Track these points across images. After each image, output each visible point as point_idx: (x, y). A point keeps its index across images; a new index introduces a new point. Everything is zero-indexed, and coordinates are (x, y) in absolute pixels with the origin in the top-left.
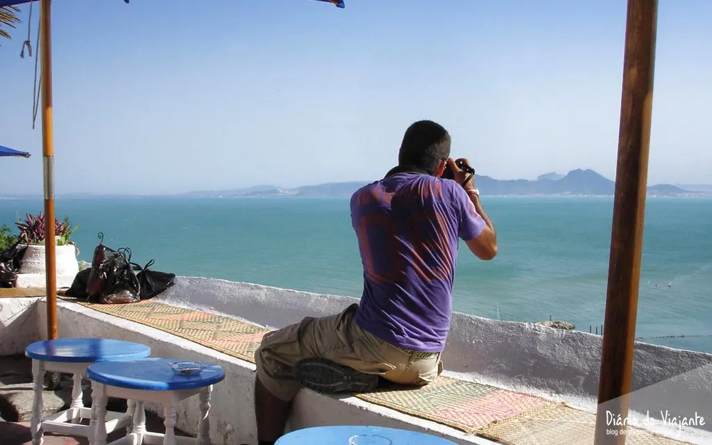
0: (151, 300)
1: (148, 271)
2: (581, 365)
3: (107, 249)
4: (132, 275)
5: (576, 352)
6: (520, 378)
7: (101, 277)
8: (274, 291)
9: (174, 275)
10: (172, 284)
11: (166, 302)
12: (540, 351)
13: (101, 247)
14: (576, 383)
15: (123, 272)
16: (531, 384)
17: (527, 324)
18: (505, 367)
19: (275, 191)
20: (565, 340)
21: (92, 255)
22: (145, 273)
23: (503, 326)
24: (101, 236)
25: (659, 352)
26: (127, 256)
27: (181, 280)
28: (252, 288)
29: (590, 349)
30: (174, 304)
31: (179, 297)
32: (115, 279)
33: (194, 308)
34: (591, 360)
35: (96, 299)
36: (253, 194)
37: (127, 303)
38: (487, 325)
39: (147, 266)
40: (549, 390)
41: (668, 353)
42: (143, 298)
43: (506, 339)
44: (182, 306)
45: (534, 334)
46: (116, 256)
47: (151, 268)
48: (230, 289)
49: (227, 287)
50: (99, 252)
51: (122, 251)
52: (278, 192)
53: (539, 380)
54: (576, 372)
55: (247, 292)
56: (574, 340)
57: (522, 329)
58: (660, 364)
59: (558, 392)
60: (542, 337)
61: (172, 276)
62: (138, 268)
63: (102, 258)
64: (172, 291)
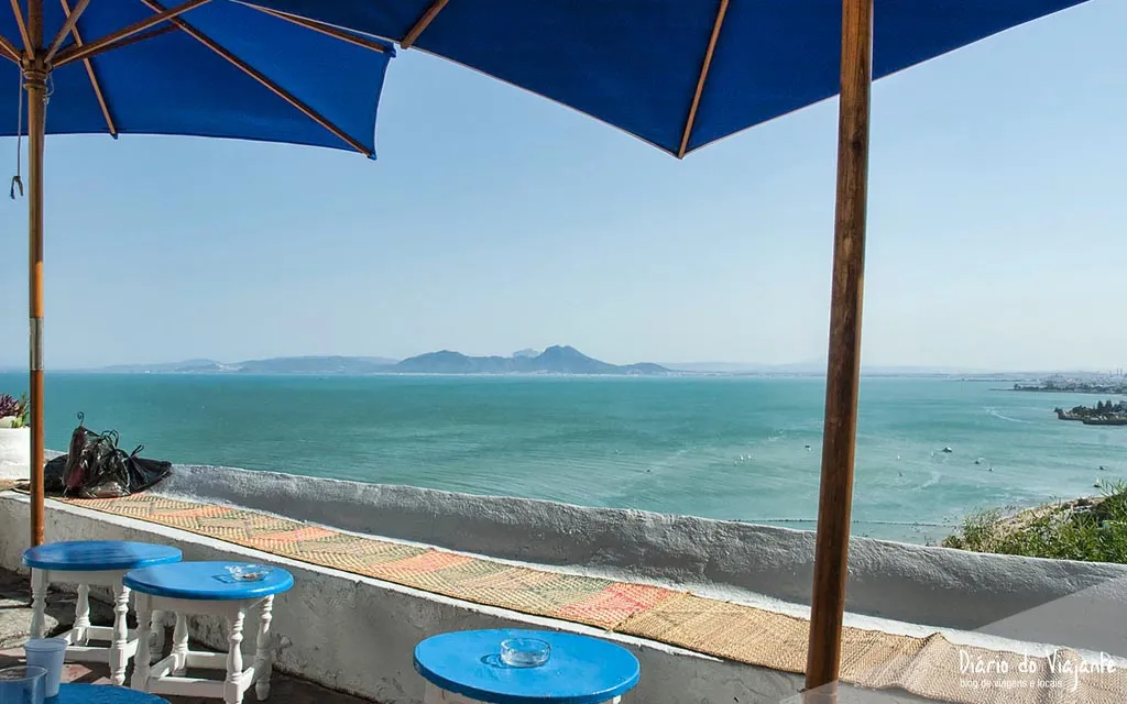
0: (143, 493)
1: (136, 459)
2: (698, 551)
3: (90, 433)
4: (121, 463)
5: (691, 538)
6: (632, 569)
7: (82, 466)
8: (307, 480)
9: (170, 464)
10: (169, 474)
11: (165, 495)
12: (650, 539)
13: (81, 429)
14: (696, 571)
15: (109, 460)
16: (644, 575)
17: (629, 510)
18: (612, 558)
19: (213, 366)
20: (676, 526)
21: (69, 439)
22: (132, 462)
23: (601, 514)
24: (81, 416)
25: (780, 534)
26: (114, 440)
27: (181, 469)
28: (277, 478)
29: (706, 534)
30: (176, 498)
31: (180, 489)
32: (98, 468)
33: (205, 501)
34: (709, 546)
35: (75, 493)
36: (188, 369)
37: (116, 497)
38: (582, 513)
39: (134, 453)
40: (668, 580)
41: (792, 535)
42: (133, 491)
43: (608, 528)
44: (186, 499)
45: (639, 519)
46: (100, 441)
47: (139, 456)
48: (249, 480)
49: (242, 476)
50: (79, 437)
51: (108, 434)
52: (218, 368)
53: (654, 570)
54: (694, 559)
55: (272, 482)
56: (686, 526)
57: (625, 516)
58: (785, 547)
59: (677, 582)
60: (649, 524)
61: (166, 465)
62: (125, 456)
63: (83, 442)
64: (170, 482)
